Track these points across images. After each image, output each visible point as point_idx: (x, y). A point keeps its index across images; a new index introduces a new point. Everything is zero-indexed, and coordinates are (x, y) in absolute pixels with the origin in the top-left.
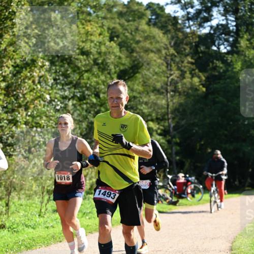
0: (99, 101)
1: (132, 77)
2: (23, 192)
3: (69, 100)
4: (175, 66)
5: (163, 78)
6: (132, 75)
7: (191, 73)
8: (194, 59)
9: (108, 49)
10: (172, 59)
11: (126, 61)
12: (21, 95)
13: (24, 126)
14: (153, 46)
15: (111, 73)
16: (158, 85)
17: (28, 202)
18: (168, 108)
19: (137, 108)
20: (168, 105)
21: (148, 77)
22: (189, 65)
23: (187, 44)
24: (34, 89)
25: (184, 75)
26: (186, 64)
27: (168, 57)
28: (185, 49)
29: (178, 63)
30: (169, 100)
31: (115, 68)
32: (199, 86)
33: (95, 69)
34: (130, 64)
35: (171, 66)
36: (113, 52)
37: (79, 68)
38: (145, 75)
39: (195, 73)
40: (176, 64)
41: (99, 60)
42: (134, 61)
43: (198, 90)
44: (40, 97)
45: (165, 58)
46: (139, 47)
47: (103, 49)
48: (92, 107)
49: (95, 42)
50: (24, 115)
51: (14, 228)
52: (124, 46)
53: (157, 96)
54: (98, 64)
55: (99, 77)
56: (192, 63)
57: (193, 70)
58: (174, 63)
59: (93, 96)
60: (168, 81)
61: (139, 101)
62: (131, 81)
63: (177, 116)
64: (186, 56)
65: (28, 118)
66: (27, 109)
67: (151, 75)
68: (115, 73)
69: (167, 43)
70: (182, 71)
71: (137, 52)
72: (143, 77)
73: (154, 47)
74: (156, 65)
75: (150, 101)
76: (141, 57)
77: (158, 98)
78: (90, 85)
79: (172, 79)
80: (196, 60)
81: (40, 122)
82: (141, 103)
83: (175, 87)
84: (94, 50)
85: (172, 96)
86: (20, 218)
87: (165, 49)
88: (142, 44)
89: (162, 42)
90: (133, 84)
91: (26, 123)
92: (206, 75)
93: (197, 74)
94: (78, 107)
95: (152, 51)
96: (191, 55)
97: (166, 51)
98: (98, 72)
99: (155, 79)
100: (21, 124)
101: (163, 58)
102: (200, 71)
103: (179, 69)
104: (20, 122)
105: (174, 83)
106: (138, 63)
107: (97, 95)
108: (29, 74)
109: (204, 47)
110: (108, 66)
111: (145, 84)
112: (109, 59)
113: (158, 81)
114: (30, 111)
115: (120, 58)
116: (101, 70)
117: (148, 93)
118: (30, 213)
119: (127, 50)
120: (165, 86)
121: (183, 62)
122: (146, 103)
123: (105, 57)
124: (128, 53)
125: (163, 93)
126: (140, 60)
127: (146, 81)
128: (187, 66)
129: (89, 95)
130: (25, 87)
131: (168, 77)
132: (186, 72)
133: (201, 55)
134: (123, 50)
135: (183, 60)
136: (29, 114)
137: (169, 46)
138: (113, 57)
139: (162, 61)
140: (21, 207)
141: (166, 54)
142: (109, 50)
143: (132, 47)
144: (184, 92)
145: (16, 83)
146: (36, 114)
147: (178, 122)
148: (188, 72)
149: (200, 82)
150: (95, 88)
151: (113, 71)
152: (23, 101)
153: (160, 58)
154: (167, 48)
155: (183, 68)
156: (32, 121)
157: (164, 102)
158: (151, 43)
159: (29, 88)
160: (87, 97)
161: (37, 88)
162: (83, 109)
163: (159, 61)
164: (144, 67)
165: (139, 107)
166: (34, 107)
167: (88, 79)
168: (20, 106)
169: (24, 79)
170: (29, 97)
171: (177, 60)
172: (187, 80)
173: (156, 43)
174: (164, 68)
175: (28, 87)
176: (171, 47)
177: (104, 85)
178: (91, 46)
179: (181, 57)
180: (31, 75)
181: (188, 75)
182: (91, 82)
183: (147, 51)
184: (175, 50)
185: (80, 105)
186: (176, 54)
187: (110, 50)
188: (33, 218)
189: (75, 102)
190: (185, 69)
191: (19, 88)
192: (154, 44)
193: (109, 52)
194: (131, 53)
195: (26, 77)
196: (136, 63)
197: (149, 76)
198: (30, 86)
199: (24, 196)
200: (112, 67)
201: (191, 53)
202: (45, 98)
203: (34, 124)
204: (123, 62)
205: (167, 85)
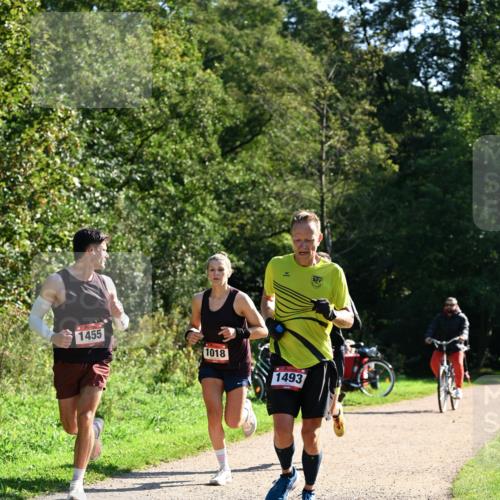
0: (182, 192)
1: (248, 142)
2: (25, 377)
3: (120, 189)
4: (336, 120)
5: (312, 145)
6: (249, 137)
7: (368, 135)
8: (375, 106)
9: (200, 86)
10: (330, 106)
11: (238, 111)
12: (21, 179)
13: (28, 242)
14: (291, 80)
15: (207, 134)
16: (303, 159)
17: (36, 397)
18: (322, 205)
19: (260, 206)
20: (322, 200)
21: (281, 142)
22: (366, 118)
23: (360, 76)
24: (48, 165)
25: (355, 138)
26: (360, 117)
27: (322, 102)
28: (357, 86)
29: (342, 114)
30: (325, 190)
31: (214, 125)
32: (385, 160)
33: (174, 126)
34: (245, 115)
35: (328, 119)
36: (210, 92)
37: (140, 124)
38: (276, 137)
39: (378, 135)
40: (338, 116)
41: (181, 108)
42: (253, 110)
43: (385, 169)
44: (59, 182)
45: (317, 103)
46: (264, 81)
47: (191, 84)
48: (166, 203)
49: (174, 71)
50: (29, 218)
51: (7, 452)
52: (233, 80)
53: (301, 181)
54: (179, 116)
55: (182, 141)
56: (371, 114)
57: (374, 128)
58: (334, 114)
59: (169, 179)
60: (322, 149)
61: (264, 190)
62: (247, 151)
63: (340, 222)
64: (360, 99)
65: (35, 225)
66: (33, 206)
67: (287, 138)
68: (215, 132)
69: (321, 72)
70: (350, 130)
71: (259, 92)
72: (271, 141)
73: (295, 82)
74: (298, 118)
75: (287, 191)
76: (267, 101)
77: (301, 186)
78: (163, 158)
79: (331, 147)
80: (379, 108)
81: (61, 234)
82: (268, 196)
83: (337, 163)
84: (171, 88)
85: (331, 182)
86: (20, 430)
87: (316, 84)
88: (269, 75)
89: (310, 72)
90: (252, 157)
91: (32, 236)
92: (400, 137)
93: (381, 136)
94: (139, 204)
95: (290, 90)
96: (369, 97)
97: (318, 88)
98: (179, 131)
99: (296, 146)
100: (21, 239)
101: (312, 104)
102: (388, 130)
103: (344, 125)
104: (20, 234)
105: (335, 155)
106: (261, 115)
107: (178, 179)
108: (37, 136)
109: (396, 81)
110: (201, 121)
111: (275, 156)
112: (203, 105)
113: (302, 152)
114: (40, 210)
115: (224, 102)
116: (185, 127)
117: (281, 175)
118: (40, 419)
119: (240, 88)
120: (317, 161)
121: (352, 112)
122: (278, 196)
123: (194, 101)
124: (241, 93)
125: (312, 174)
126: (266, 107)
127: (277, 149)
128: (362, 120)
129: (160, 180)
130: (29, 161)
131: (322, 143)
132: (358, 132)
133: (389, 97)
134: (231, 87)
135: (352, 108)
136: (38, 216)
137: (324, 79)
138: (210, 102)
139: (311, 111)
140: (22, 408)
141: (318, 94)
142: (202, 87)
143: (250, 80)
144: (356, 173)
145: (10, 153)
146: (52, 217)
147: (342, 235)
148: (363, 133)
149: (387, 152)
150: (173, 164)
151: (210, 129)
152: (25, 191)
153: (306, 104)
154: (320, 84)
155: (352, 125)
156: (45, 231)
157: (314, 192)
158: (288, 73)
159: (37, 164)
160: (157, 182)
161: (55, 163)
162: (148, 206)
163: (304, 109)
164: (273, 122)
165: (264, 203)
166: (48, 203)
167: (160, 146)
168: (19, 201)
169: (27, 146)
170: (37, 183)
171: (341, 107)
172: (362, 149)
173: (298, 72)
174: (315, 124)
175: (35, 161)
176: (330, 80)
177: (191, 158)
178: (164, 79)
179: (348, 102)
180: (41, 137)
181: (363, 138)
182: (167, 153)
183: (280, 89)
184: (336, 87)
185: (143, 199)
186: (338, 95)
187: (205, 87)
188: (46, 431)
189: (131, 193)
190: (358, 127)
191: (18, 165)
192: (293, 74)
193: (203, 92)
194: (246, 93)
195: (32, 141)
196: (257, 112)
197: (283, 139)
198: (40, 160)
199: (28, 386)
200: (208, 122)
201: (369, 93)
202: (70, 184)
203: (48, 239)
204: (231, 111)
205: (321, 158)
